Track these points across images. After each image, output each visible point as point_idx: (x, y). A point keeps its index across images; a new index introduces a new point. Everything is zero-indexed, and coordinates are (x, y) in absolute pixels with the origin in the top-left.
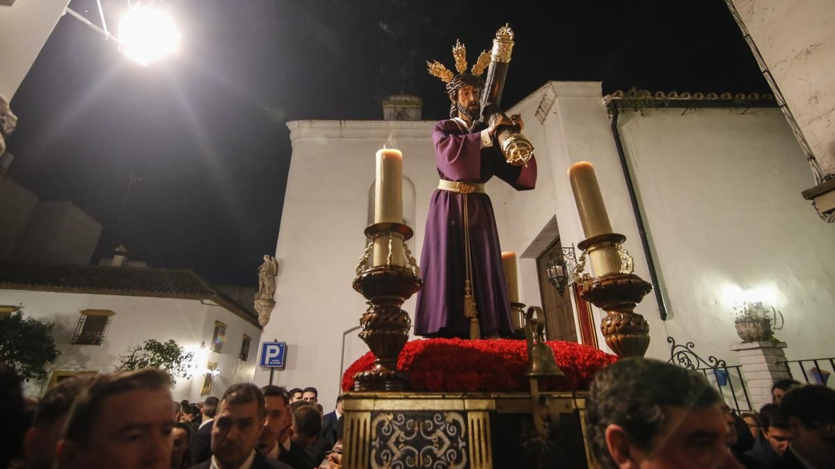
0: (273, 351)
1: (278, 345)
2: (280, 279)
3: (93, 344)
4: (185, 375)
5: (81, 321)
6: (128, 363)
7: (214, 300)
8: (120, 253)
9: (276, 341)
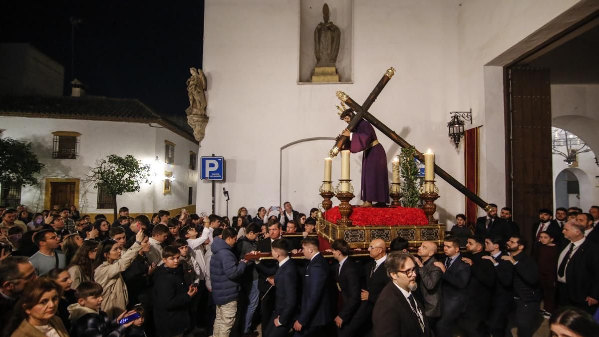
0: (212, 165)
1: (217, 159)
2: (210, 93)
3: (70, 158)
4: (147, 181)
5: (55, 140)
6: (99, 173)
7: (159, 123)
8: (76, 86)
9: (213, 155)
